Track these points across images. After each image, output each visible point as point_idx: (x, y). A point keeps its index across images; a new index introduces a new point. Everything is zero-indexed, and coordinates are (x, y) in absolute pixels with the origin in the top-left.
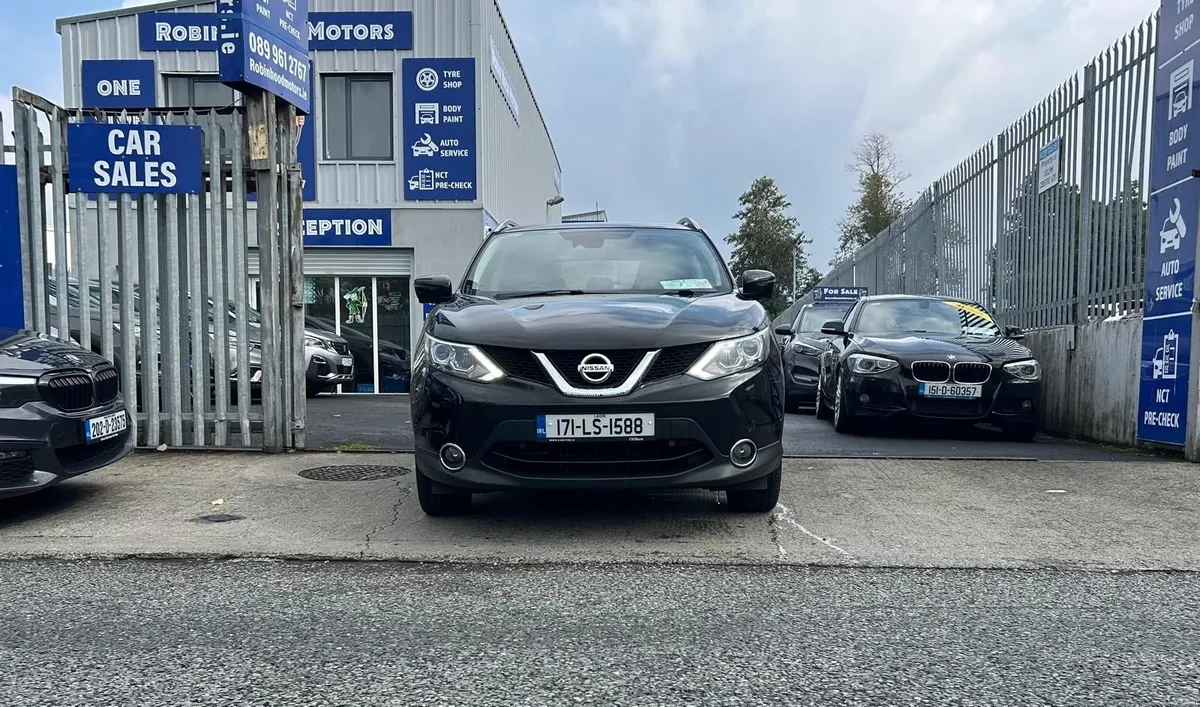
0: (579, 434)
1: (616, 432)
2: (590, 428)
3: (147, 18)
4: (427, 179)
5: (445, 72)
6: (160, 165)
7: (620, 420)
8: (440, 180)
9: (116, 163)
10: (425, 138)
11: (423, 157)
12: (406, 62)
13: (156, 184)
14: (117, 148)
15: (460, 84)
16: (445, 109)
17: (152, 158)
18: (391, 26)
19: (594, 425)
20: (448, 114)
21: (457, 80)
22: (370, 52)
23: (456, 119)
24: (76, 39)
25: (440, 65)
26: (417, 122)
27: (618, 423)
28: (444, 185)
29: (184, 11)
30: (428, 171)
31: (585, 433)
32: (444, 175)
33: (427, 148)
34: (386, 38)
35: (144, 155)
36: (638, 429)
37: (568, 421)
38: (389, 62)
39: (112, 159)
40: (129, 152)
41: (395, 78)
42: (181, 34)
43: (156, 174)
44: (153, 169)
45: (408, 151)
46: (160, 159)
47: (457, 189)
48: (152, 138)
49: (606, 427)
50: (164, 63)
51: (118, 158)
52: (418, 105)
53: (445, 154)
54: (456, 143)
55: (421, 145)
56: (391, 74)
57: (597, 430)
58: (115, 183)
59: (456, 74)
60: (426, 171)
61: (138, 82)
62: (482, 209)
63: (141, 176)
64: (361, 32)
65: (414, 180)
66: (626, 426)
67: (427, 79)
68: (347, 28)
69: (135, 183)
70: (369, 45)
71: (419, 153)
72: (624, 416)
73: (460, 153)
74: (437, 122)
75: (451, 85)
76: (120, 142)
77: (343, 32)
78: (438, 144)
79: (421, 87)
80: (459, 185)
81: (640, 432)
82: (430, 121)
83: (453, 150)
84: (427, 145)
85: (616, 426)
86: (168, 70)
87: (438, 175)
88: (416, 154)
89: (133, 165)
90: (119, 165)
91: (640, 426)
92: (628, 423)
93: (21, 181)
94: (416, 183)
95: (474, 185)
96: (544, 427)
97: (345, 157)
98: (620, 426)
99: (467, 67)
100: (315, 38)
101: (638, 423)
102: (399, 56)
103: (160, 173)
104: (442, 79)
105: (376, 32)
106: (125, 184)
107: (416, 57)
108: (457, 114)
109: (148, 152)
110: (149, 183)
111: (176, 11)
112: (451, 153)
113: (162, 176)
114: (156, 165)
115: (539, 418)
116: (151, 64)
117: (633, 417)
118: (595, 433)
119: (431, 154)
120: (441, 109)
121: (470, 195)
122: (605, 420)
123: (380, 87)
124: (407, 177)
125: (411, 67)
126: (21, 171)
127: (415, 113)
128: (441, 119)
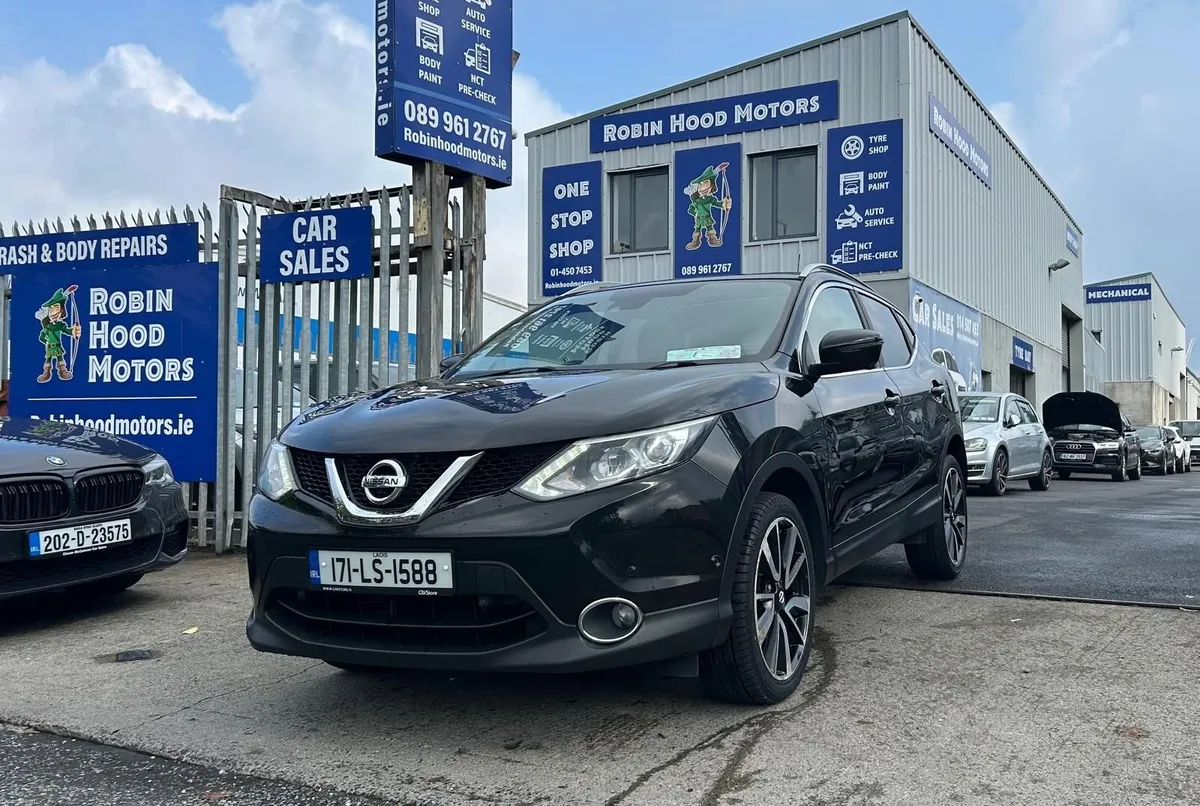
0: (357, 581)
1: (403, 581)
2: (370, 574)
3: (597, 121)
4: (850, 251)
5: (871, 138)
6: (335, 251)
7: (407, 562)
8: (863, 252)
9: (299, 251)
10: (849, 210)
11: (847, 229)
12: (831, 133)
13: (331, 270)
14: (300, 237)
15: (886, 148)
16: (871, 176)
17: (330, 243)
18: (817, 98)
19: (374, 566)
20: (874, 181)
21: (883, 144)
22: (796, 127)
23: (882, 186)
24: (539, 149)
25: (865, 131)
26: (841, 194)
27: (405, 566)
28: (867, 257)
29: (629, 111)
30: (851, 244)
31: (364, 580)
32: (868, 246)
33: (851, 219)
34: (812, 110)
35: (323, 241)
36: (431, 577)
37: (342, 560)
38: (815, 135)
39: (295, 247)
40: (310, 240)
41: (819, 150)
42: (625, 132)
43: (331, 259)
44: (329, 255)
45: (831, 224)
46: (335, 244)
47: (882, 259)
48: (330, 222)
49: (389, 571)
50: (611, 162)
51: (300, 246)
52: (842, 176)
53: (869, 224)
54: (881, 211)
55: (845, 217)
56: (816, 147)
57: (379, 577)
58: (296, 273)
59: (882, 138)
60: (850, 243)
61: (587, 183)
62: (908, 278)
63: (318, 264)
64: (787, 108)
65: (837, 254)
66: (415, 572)
67: (853, 147)
68: (774, 106)
69: (314, 271)
70: (795, 120)
71: (843, 225)
72: (411, 557)
73: (885, 221)
74: (862, 191)
75: (876, 150)
76: (303, 230)
77: (770, 110)
78: (862, 214)
79: (847, 157)
80: (884, 255)
81: (434, 582)
82: (854, 191)
83: (878, 218)
84: (851, 217)
85: (402, 571)
86: (613, 168)
87: (862, 246)
88: (839, 227)
89: (312, 252)
90: (301, 253)
91: (433, 572)
92: (417, 567)
93: (221, 276)
94: (839, 257)
95: (900, 254)
96: (317, 568)
97: (770, 237)
98: (406, 572)
99: (894, 130)
100: (743, 120)
101: (430, 567)
102: (824, 127)
103: (335, 258)
104: (868, 145)
105: (802, 106)
106: (305, 272)
107: (842, 126)
108: (882, 180)
109: (326, 238)
110: (326, 270)
111: (621, 112)
112: (876, 222)
113: (337, 261)
114: (331, 250)
115: (312, 554)
116: (599, 164)
117: (424, 557)
118: (376, 580)
119: (855, 225)
120: (866, 177)
121: (896, 264)
122: (389, 560)
123: (806, 161)
124: (829, 253)
125: (836, 137)
126: (222, 267)
127: (839, 185)
128: (866, 187)
